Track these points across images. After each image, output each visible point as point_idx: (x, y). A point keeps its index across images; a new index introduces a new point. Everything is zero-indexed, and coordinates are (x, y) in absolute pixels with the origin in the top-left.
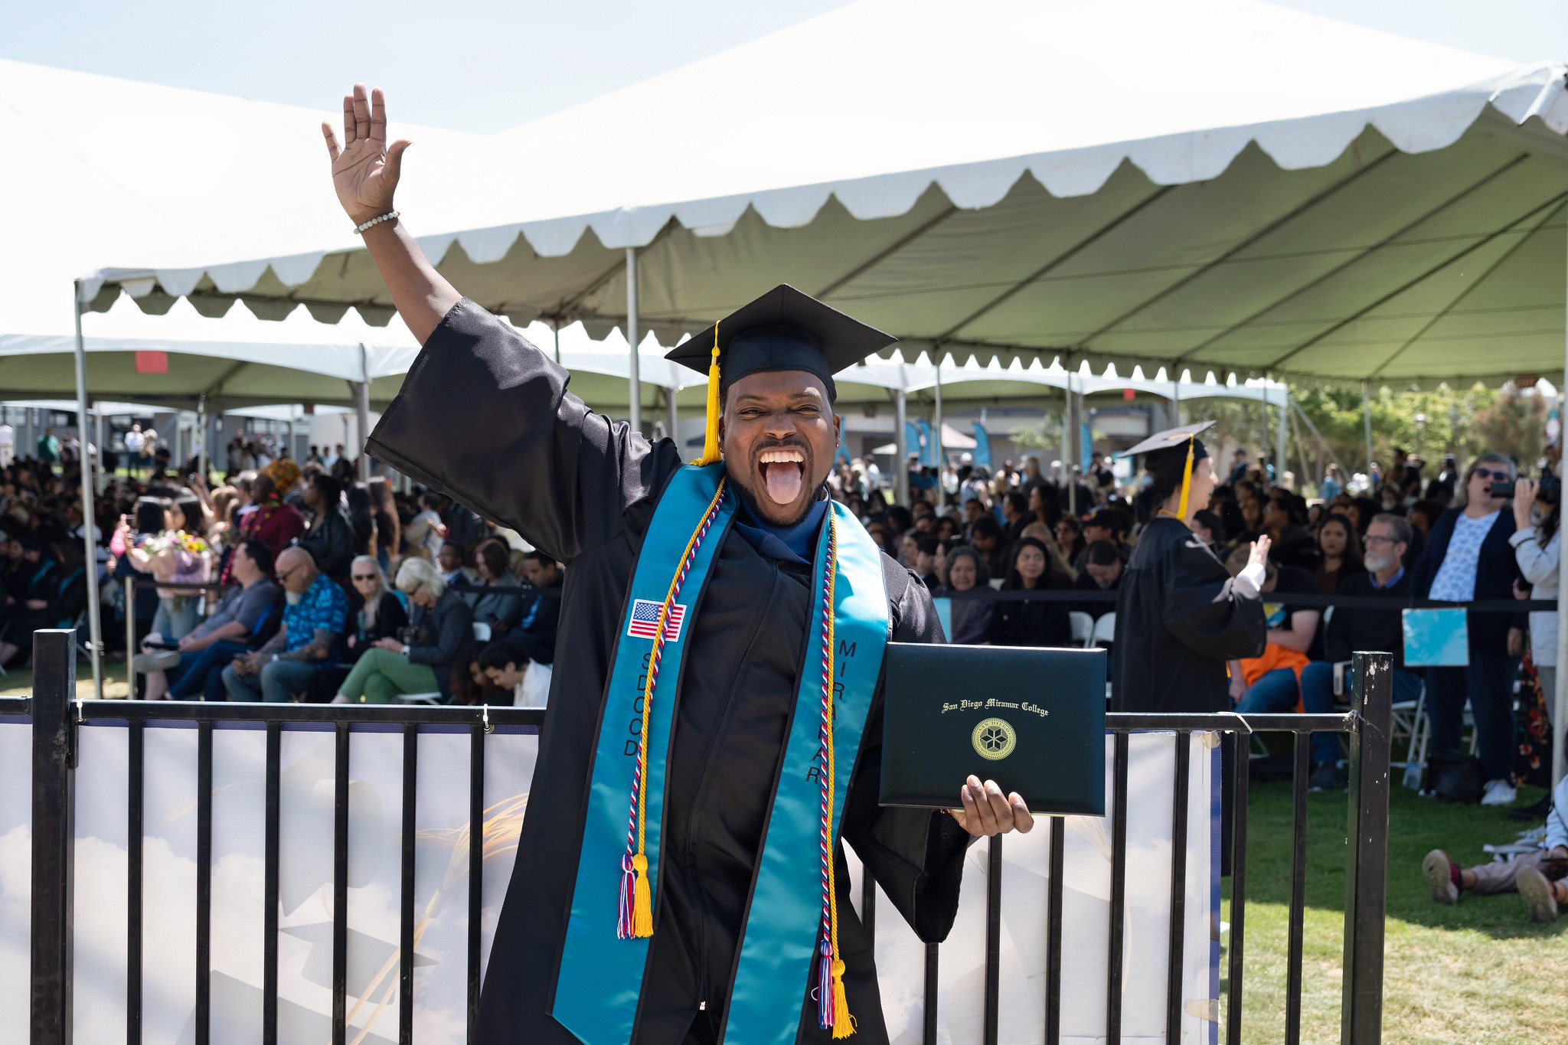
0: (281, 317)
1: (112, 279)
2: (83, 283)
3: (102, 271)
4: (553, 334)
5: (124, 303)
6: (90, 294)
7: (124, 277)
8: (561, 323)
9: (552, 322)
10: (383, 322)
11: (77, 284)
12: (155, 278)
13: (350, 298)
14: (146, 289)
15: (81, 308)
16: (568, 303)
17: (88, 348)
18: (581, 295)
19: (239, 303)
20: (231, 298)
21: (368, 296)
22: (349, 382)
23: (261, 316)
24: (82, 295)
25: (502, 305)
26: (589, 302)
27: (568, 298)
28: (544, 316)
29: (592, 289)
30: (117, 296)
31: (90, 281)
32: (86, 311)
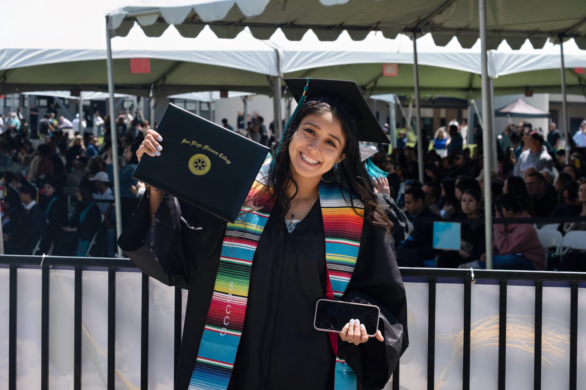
0: (232, 35)
1: (131, 14)
2: (112, 17)
3: (125, 9)
4: (411, 43)
5: (136, 30)
6: (116, 25)
7: (139, 13)
8: (418, 34)
9: (411, 34)
10: (298, 38)
11: (108, 18)
12: (159, 13)
13: (279, 22)
14: (152, 20)
15: (111, 34)
16: (423, 20)
17: (114, 57)
18: (432, 14)
19: (207, 27)
20: (201, 24)
21: (290, 20)
22: (268, 76)
23: (220, 35)
24: (111, 25)
25: (378, 23)
26: (437, 20)
27: (423, 17)
28: (405, 31)
29: (439, 10)
30: (132, 26)
31: (117, 16)
32: (113, 36)
